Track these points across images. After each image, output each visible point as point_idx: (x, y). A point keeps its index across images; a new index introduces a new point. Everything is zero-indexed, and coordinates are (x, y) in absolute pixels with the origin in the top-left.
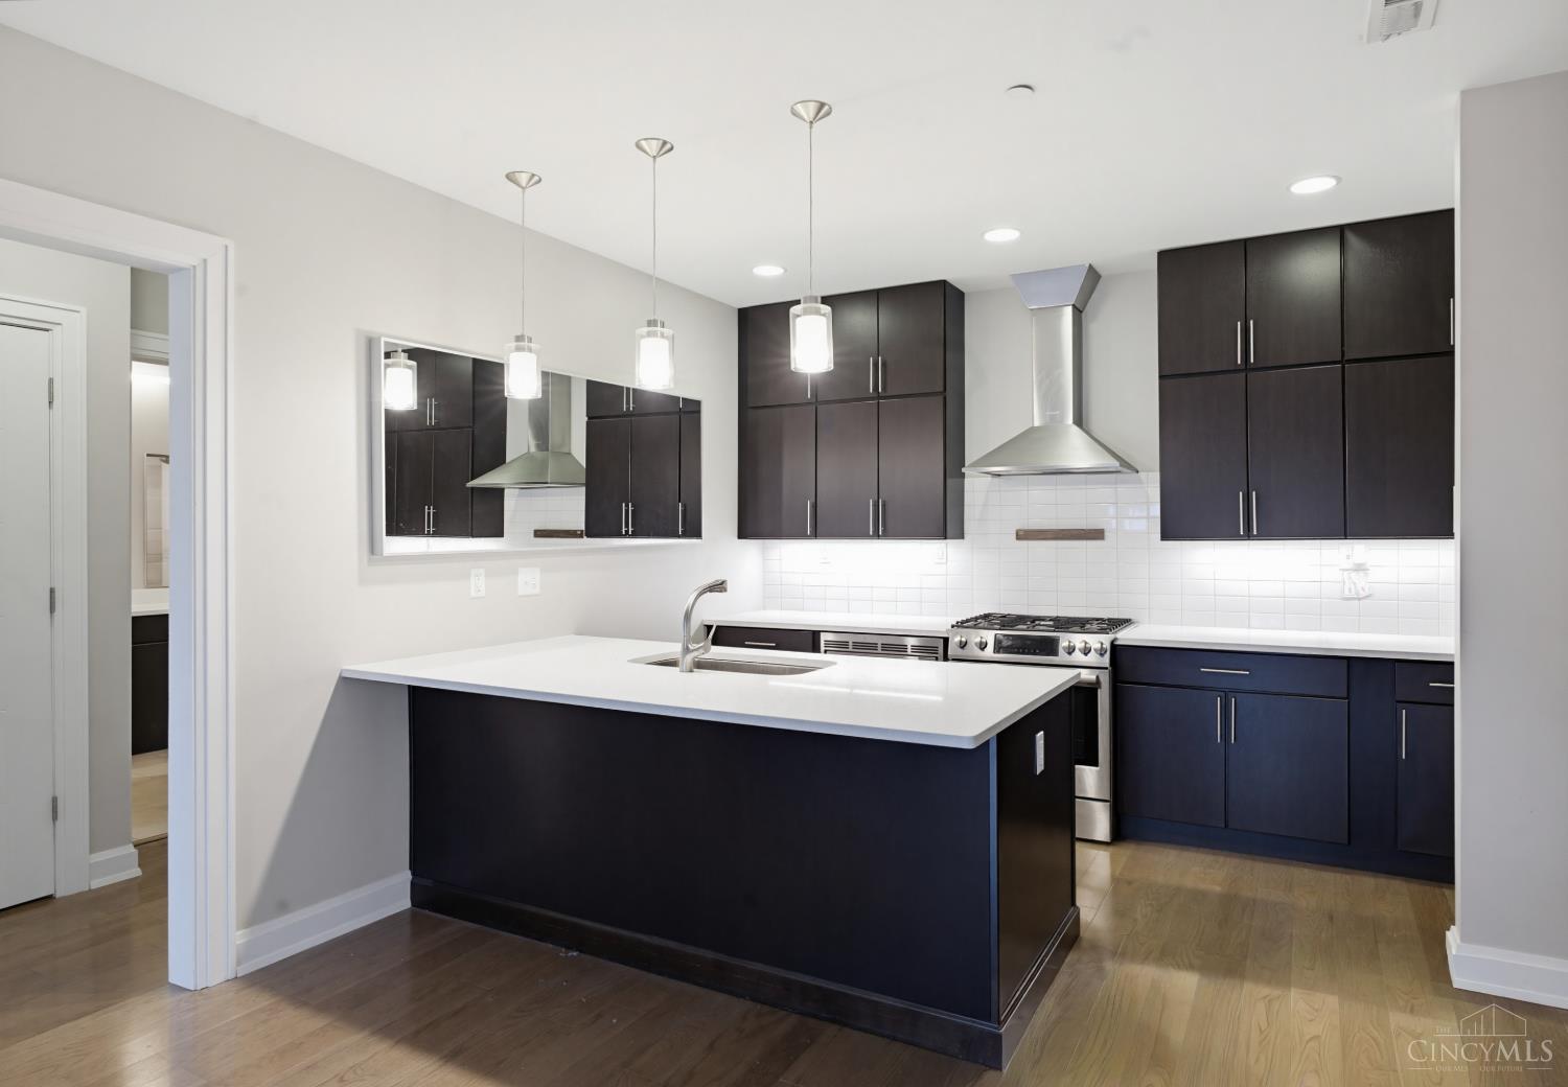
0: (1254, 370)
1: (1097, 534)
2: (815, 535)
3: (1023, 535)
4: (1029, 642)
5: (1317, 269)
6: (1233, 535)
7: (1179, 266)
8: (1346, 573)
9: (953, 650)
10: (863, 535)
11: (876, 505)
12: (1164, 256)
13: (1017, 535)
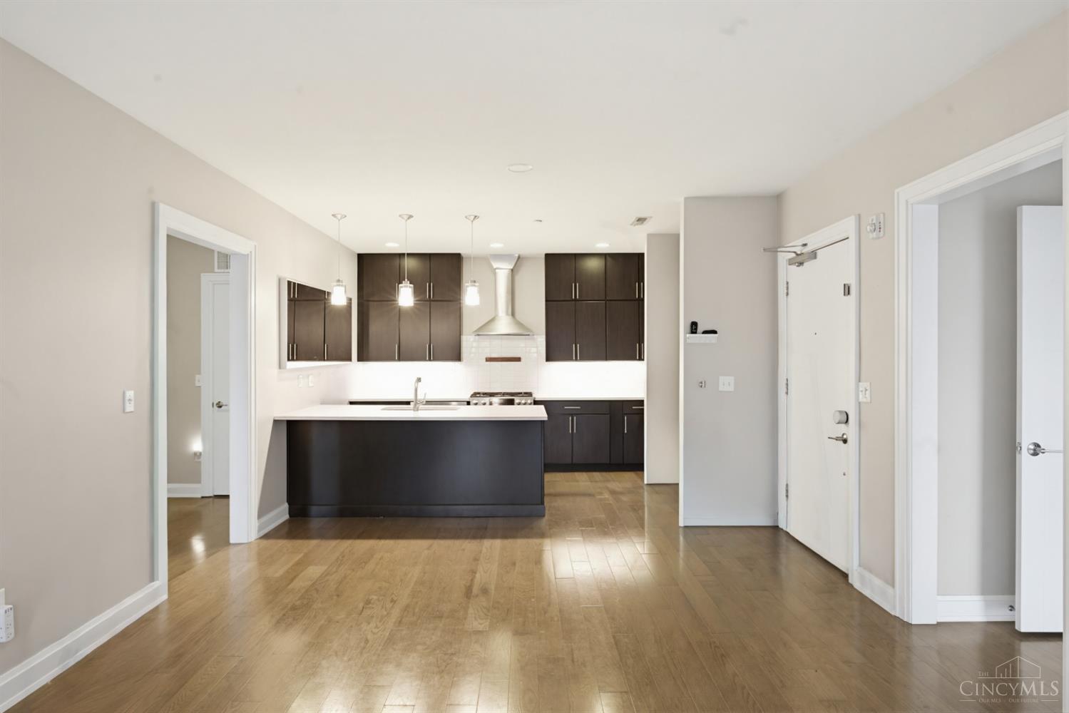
0: (578, 300)
1: (518, 359)
2: (399, 360)
3: (489, 360)
5: (594, 265)
6: (570, 359)
7: (552, 260)
10: (424, 360)
11: (430, 346)
12: (547, 255)
13: (486, 360)
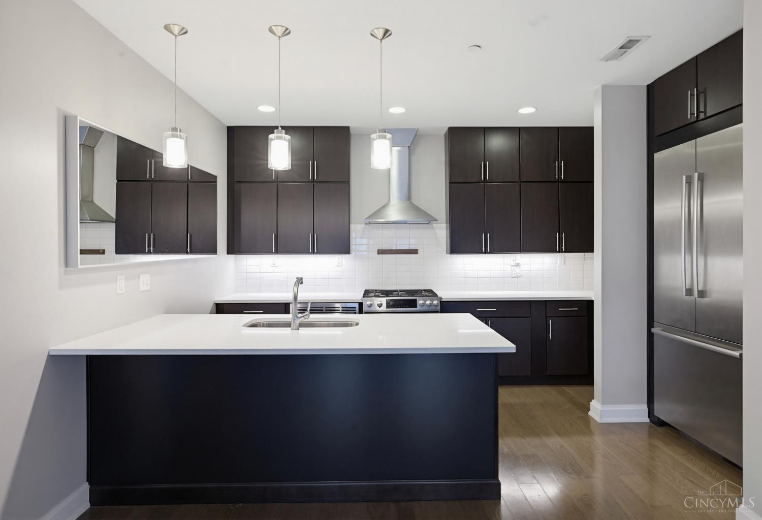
0: (488, 182)
1: (415, 252)
2: (277, 252)
3: (381, 252)
4: (402, 302)
6: (480, 252)
8: (513, 267)
9: (365, 309)
10: (307, 252)
11: (313, 236)
13: (378, 252)
